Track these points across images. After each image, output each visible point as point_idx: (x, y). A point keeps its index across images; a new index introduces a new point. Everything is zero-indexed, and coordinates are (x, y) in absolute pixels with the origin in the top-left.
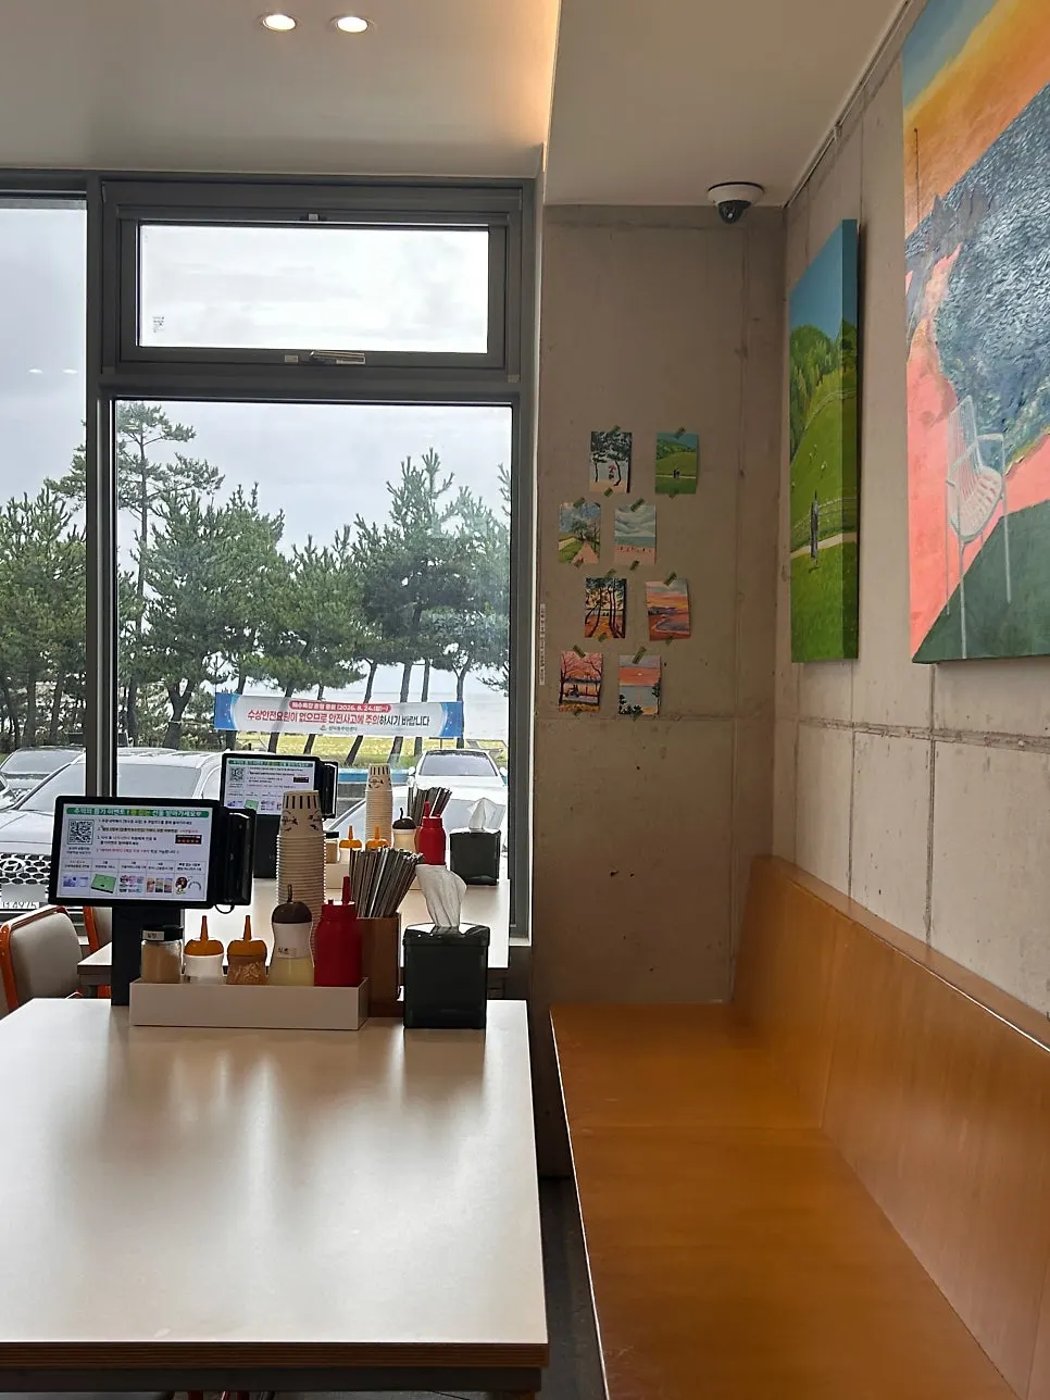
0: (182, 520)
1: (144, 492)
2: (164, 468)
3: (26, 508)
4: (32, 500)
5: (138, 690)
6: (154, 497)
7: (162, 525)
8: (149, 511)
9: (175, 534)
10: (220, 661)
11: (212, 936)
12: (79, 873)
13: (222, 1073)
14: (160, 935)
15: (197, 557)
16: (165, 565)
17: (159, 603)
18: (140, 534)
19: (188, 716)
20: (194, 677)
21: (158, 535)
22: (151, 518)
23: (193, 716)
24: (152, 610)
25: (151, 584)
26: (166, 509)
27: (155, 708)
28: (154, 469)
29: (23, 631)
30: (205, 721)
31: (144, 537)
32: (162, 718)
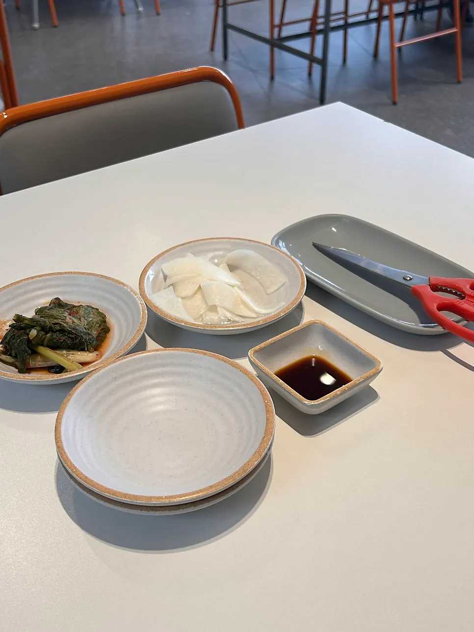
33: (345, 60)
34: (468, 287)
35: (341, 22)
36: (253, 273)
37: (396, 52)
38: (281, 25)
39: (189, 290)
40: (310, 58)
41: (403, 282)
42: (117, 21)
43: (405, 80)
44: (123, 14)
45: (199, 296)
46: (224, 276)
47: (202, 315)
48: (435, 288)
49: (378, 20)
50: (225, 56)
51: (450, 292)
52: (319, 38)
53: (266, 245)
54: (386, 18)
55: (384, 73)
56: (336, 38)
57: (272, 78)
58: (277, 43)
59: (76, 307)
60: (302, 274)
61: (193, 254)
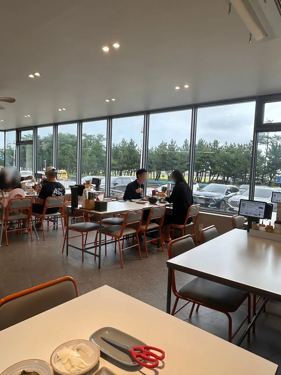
0: (274, 146)
1: (268, 141)
2: (272, 137)
3: (247, 145)
4: (248, 144)
5: (264, 175)
6: (270, 142)
7: (270, 147)
8: (268, 145)
9: (273, 148)
10: (280, 171)
11: (264, 224)
12: (243, 211)
13: (264, 246)
14: (255, 222)
15: (277, 153)
16: (271, 154)
17: (269, 161)
18: (266, 149)
19: (273, 180)
20: (274, 173)
21: (270, 149)
22: (269, 146)
23: (274, 180)
24: (267, 162)
25: (268, 157)
26: (272, 144)
27: (267, 178)
28: (270, 138)
29: (244, 165)
30: (276, 181)
31: (267, 149)
32: (268, 180)
33: (106, 254)
34: (143, 348)
35: (104, 243)
36: (84, 351)
37: (121, 252)
38: (85, 244)
39: (65, 361)
40: (95, 255)
41: (126, 348)
42: (29, 243)
43: (125, 259)
44: (32, 241)
45: (69, 362)
46: (76, 354)
47: (69, 369)
48: (135, 350)
49: (115, 242)
50: (67, 254)
51: (139, 351)
52: (98, 248)
53: (87, 341)
54: (118, 241)
55: (118, 257)
56: (103, 247)
57: (83, 261)
58: (84, 250)
59: (30, 373)
60: (99, 350)
61: (66, 347)
